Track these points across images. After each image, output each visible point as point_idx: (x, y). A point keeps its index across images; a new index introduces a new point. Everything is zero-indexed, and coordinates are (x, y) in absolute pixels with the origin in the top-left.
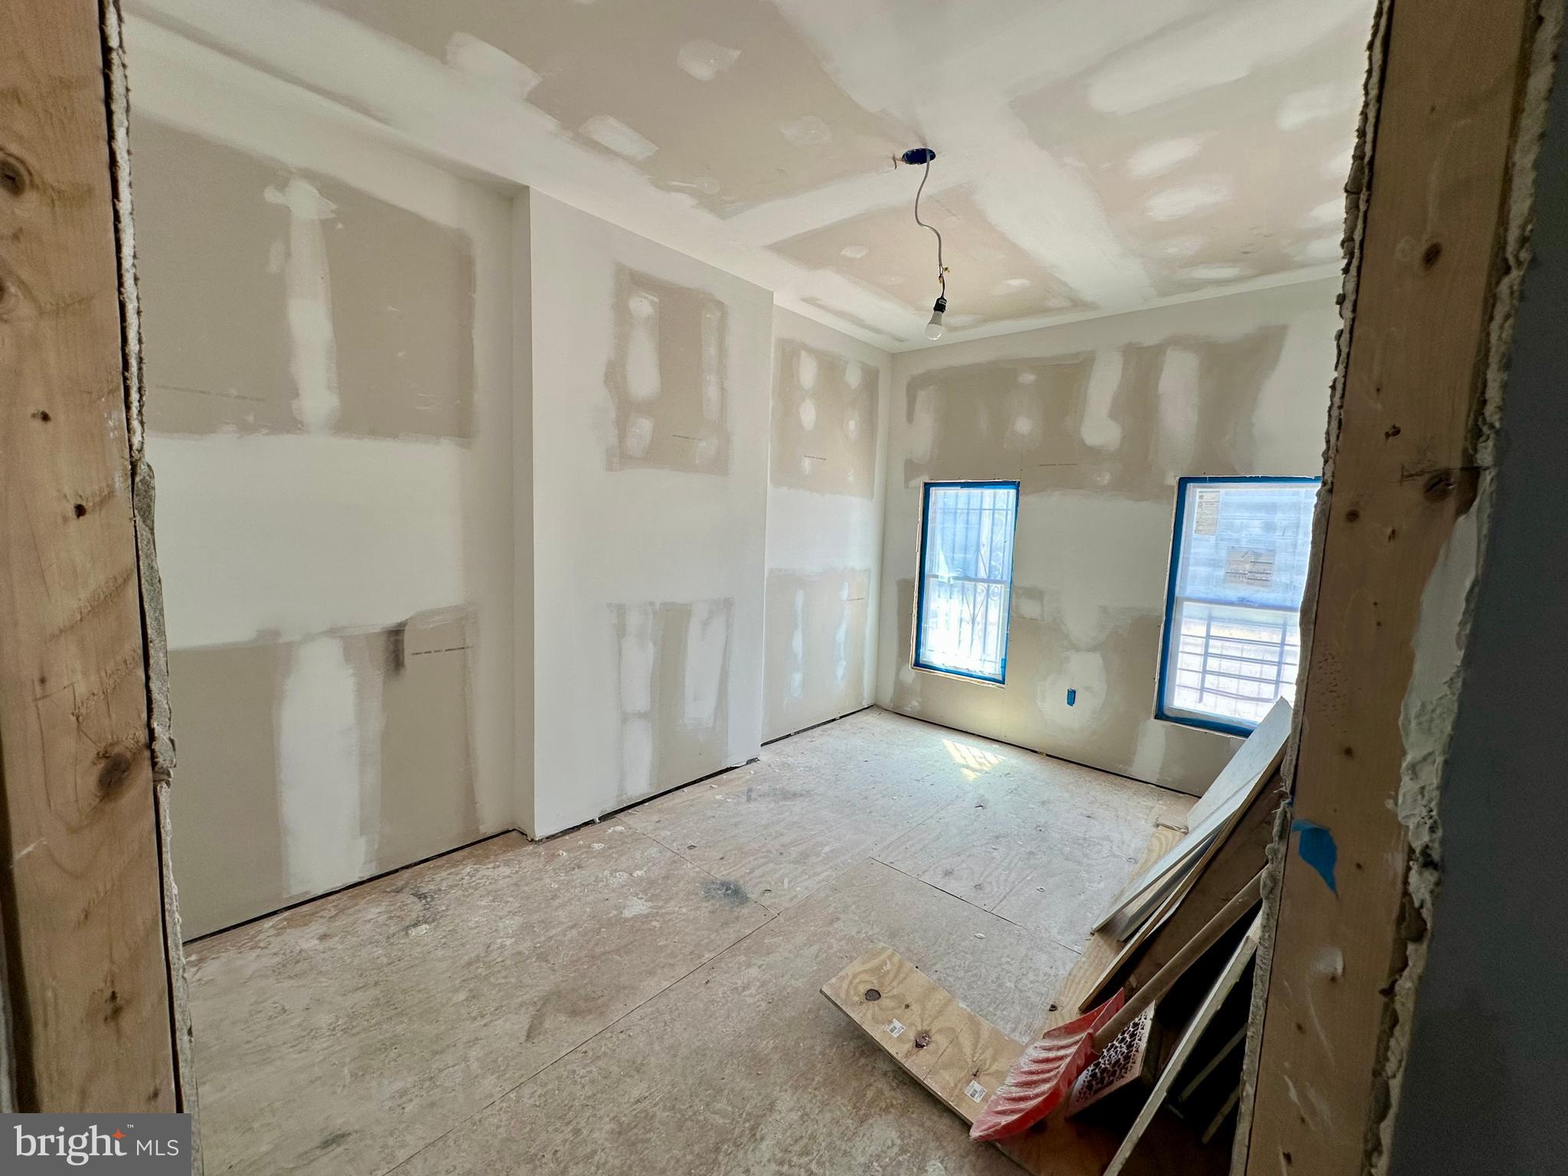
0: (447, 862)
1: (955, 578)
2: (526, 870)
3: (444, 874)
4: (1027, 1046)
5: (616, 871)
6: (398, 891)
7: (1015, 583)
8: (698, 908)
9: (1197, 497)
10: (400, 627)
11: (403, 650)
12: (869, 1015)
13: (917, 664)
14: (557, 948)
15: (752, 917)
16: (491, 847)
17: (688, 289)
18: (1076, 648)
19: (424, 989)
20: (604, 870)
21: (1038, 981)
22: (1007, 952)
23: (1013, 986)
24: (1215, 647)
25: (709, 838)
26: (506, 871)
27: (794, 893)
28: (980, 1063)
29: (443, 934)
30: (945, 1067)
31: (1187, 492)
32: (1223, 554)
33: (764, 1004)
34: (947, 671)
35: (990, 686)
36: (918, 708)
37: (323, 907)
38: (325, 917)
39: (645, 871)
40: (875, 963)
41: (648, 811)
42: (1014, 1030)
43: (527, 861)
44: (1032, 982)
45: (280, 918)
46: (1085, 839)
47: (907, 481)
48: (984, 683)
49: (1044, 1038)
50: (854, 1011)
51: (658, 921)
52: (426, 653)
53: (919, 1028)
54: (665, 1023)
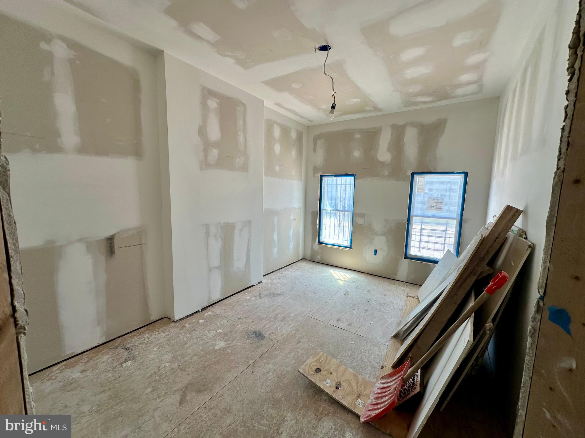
0: (137, 333)
1: (332, 210)
2: (172, 334)
3: (136, 339)
4: (375, 383)
5: (210, 330)
6: (116, 348)
7: (355, 211)
8: (245, 343)
9: (417, 180)
10: (113, 236)
11: (114, 246)
12: (318, 378)
13: (319, 242)
14: (189, 365)
15: (267, 344)
16: (156, 325)
17: (231, 98)
18: (377, 234)
19: (132, 389)
20: (205, 331)
21: (376, 358)
22: (363, 348)
23: (367, 361)
24: (424, 232)
25: (246, 314)
26: (164, 335)
27: (283, 333)
28: (360, 392)
29: (138, 364)
30: (348, 395)
31: (414, 178)
32: (426, 199)
33: (276, 379)
34: (330, 245)
35: (346, 249)
36: (320, 259)
37: (81, 358)
38: (83, 362)
39: (222, 330)
40: (317, 358)
41: (221, 305)
42: (369, 377)
43: (172, 330)
44: (373, 358)
45: (61, 365)
46: (384, 303)
47: (314, 175)
48: (344, 248)
49: (381, 379)
50: (312, 378)
51: (230, 349)
52: (124, 247)
53: (337, 381)
54: (237, 391)
